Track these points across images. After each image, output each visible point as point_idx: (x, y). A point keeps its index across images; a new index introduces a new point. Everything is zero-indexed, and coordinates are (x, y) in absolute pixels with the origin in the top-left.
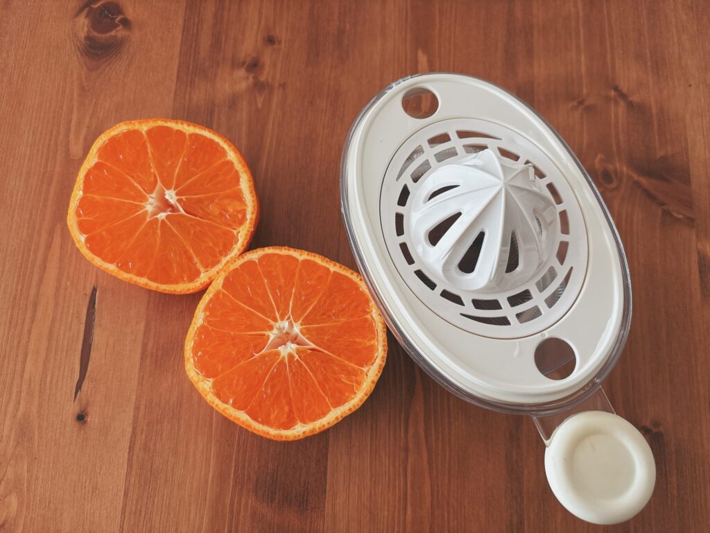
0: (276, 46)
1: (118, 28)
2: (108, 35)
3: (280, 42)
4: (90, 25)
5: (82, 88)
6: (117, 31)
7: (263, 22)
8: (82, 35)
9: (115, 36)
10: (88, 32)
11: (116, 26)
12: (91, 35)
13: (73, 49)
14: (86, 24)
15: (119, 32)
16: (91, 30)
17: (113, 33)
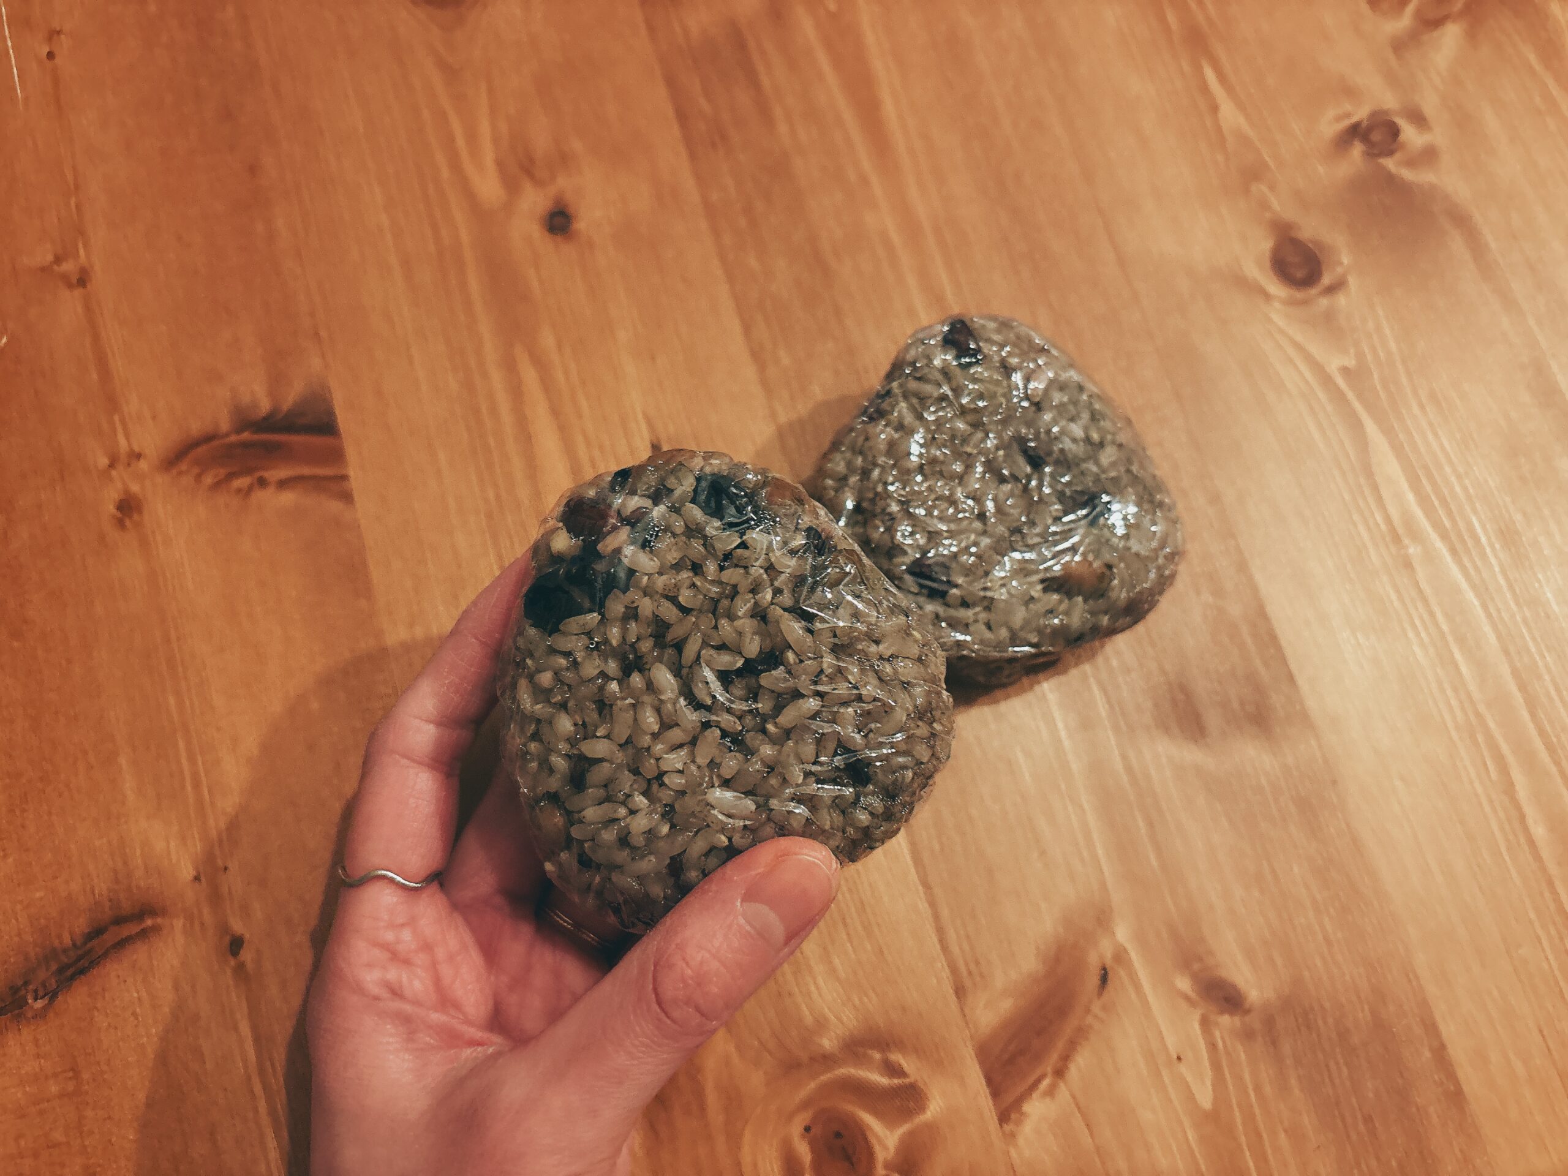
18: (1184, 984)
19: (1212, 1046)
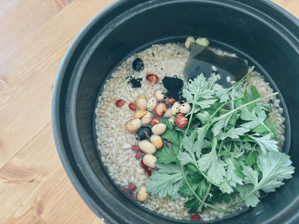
18: (39, 199)
19: (27, 212)
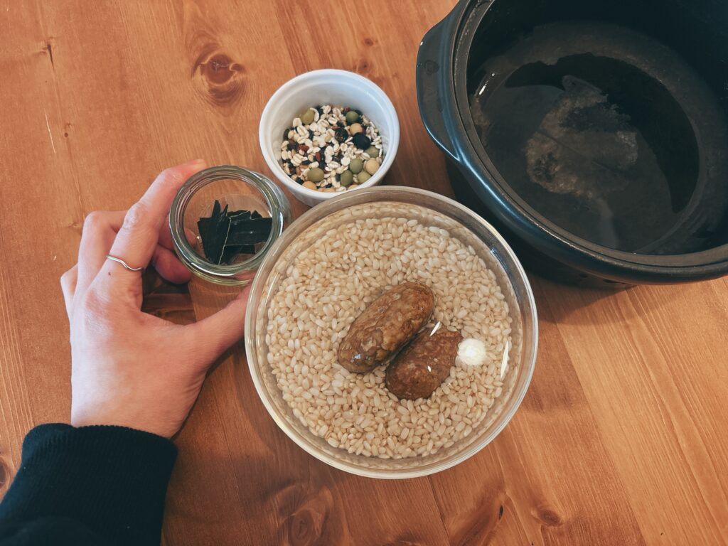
0: (375, 45)
1: (234, 75)
2: (228, 82)
3: (377, 41)
4: (208, 79)
5: (227, 133)
6: (234, 77)
7: (355, 30)
8: (206, 89)
9: (235, 81)
10: (210, 85)
11: (232, 73)
12: (213, 87)
13: (203, 103)
14: (204, 79)
15: (237, 77)
16: (212, 83)
17: (232, 79)
